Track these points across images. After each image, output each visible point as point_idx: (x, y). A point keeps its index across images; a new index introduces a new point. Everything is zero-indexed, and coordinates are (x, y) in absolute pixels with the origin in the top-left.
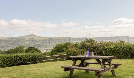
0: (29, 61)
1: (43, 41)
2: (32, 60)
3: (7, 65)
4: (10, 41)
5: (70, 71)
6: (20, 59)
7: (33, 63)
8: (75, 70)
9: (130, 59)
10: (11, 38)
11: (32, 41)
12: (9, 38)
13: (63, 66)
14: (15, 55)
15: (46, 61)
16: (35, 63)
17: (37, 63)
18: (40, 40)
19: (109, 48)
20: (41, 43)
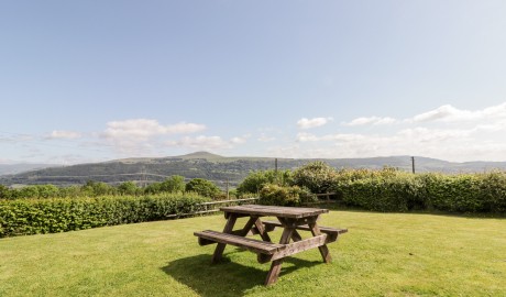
0: (174, 212)
1: (226, 165)
2: (181, 208)
3: (124, 219)
4: (157, 166)
5: (216, 244)
6: (153, 207)
7: (182, 217)
8: (227, 246)
9: (407, 212)
10: (160, 160)
11: (204, 165)
12: (156, 160)
13: (198, 231)
14: (164, 195)
15: (213, 213)
16: (186, 217)
17: (190, 216)
18: (220, 165)
19: (356, 185)
20: (221, 171)
